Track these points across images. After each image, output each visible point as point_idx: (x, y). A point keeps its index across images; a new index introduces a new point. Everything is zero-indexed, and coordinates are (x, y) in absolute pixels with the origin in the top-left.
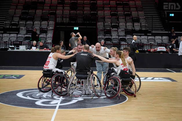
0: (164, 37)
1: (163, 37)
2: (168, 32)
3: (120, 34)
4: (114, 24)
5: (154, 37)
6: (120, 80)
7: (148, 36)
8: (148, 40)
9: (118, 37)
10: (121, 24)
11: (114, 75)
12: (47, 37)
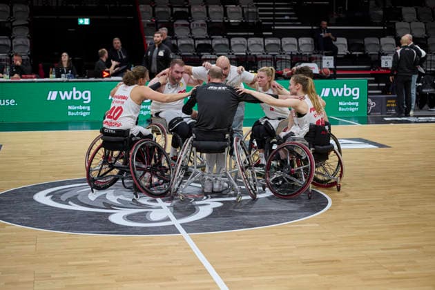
0: (303, 41)
1: (300, 40)
2: (310, 28)
3: (196, 34)
4: (178, 9)
5: (279, 41)
6: (311, 151)
7: (265, 37)
8: (264, 48)
9: (191, 41)
10: (195, 9)
11: (289, 139)
12: (13, 44)
